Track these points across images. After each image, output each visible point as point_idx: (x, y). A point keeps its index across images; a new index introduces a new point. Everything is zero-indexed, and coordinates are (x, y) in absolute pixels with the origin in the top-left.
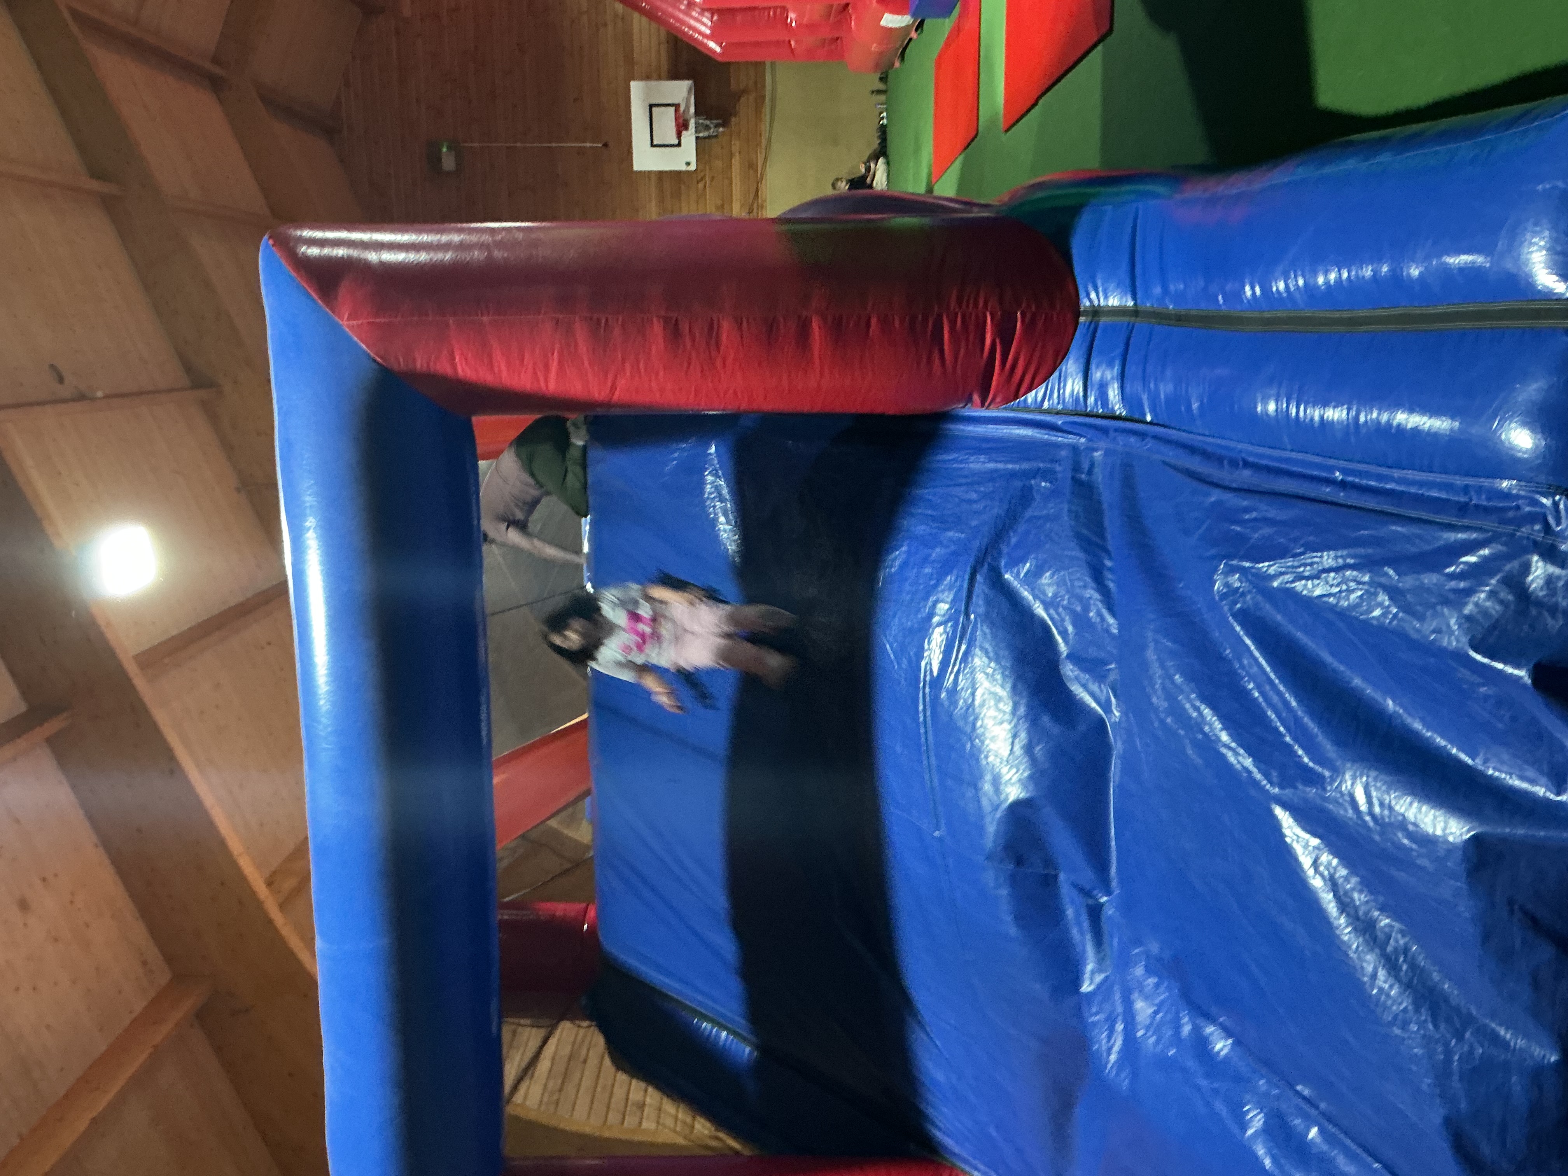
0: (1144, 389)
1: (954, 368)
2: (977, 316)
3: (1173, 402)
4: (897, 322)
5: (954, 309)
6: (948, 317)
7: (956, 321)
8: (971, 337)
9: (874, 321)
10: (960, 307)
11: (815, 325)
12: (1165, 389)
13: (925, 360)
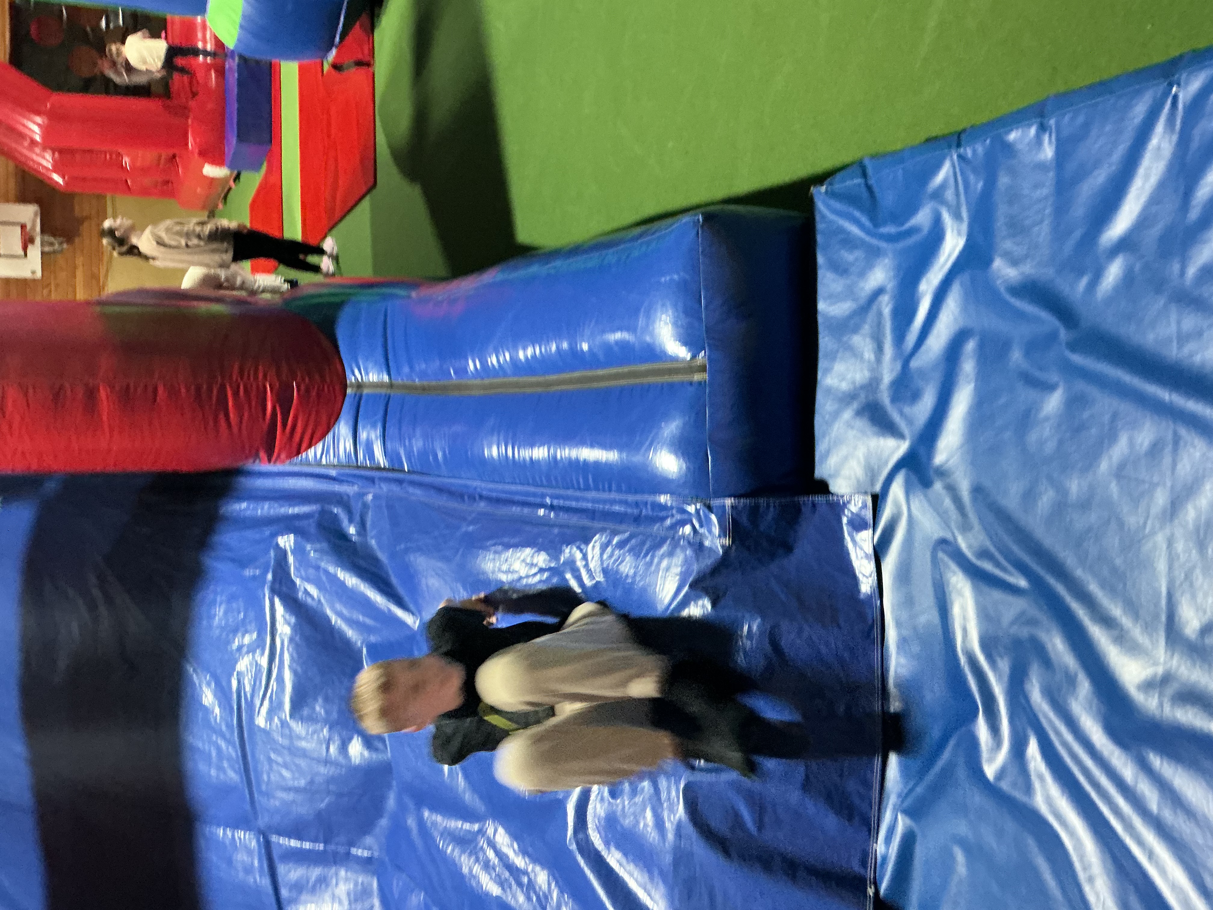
0: (401, 444)
1: (240, 429)
2: (258, 387)
3: (424, 454)
4: (183, 390)
5: (237, 380)
6: (231, 387)
7: (238, 391)
8: (253, 403)
9: (161, 390)
10: (242, 379)
11: (103, 394)
12: (418, 444)
13: (211, 423)
